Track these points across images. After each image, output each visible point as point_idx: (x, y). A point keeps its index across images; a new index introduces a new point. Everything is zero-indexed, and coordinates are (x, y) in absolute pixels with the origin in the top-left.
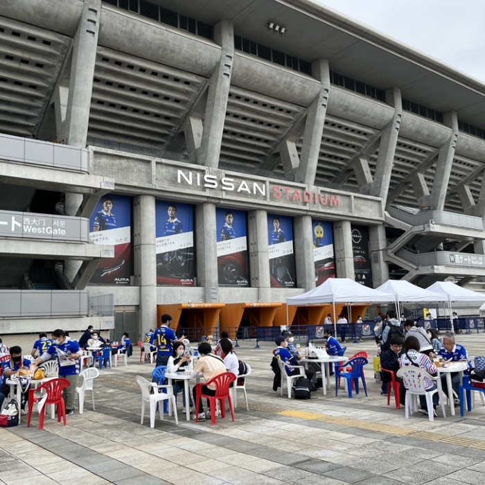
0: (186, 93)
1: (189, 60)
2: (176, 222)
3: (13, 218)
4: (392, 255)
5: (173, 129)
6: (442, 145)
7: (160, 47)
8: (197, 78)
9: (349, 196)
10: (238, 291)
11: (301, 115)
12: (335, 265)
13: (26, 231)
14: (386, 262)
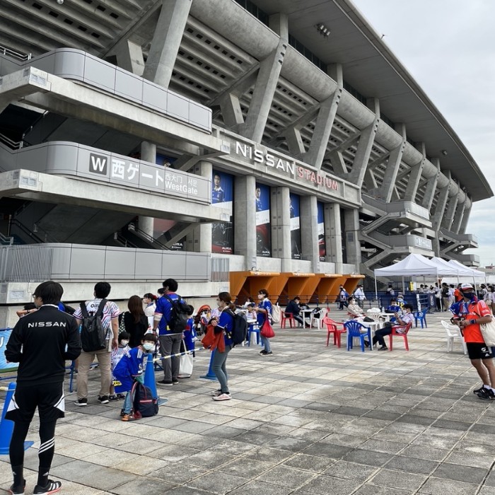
0: (235, 71)
1: (254, 42)
2: (220, 191)
3: (157, 172)
4: (366, 235)
5: (208, 101)
6: (394, 149)
7: (236, 24)
8: (250, 59)
9: (341, 182)
10: (268, 260)
11: (314, 108)
12: (324, 241)
13: (167, 186)
14: (360, 241)
